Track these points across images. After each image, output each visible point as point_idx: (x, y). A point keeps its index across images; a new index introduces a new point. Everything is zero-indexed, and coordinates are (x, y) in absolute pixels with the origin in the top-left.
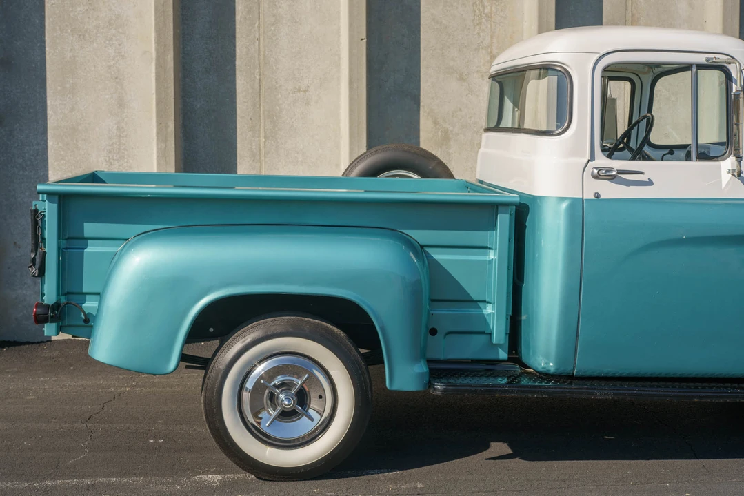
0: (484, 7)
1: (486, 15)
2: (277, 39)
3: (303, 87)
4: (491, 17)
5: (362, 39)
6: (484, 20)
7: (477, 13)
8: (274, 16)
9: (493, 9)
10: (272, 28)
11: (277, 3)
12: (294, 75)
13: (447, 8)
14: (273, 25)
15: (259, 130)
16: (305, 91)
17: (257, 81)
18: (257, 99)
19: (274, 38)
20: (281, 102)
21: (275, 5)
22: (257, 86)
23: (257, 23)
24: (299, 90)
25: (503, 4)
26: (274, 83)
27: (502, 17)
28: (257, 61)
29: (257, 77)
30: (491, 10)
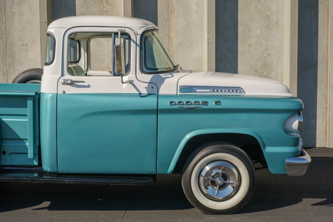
0: (104, 7)
1: (105, 11)
2: (13, 23)
3: (25, 44)
4: (107, 12)
5: (46, 22)
6: (104, 13)
7: (101, 10)
8: (12, 13)
9: (108, 8)
10: (11, 18)
11: (13, 7)
12: (21, 38)
13: (88, 8)
14: (11, 17)
15: (7, 63)
16: (26, 45)
17: (5, 41)
18: (5, 49)
19: (12, 22)
20: (15, 50)
21: (12, 8)
22: (5, 43)
23: (4, 16)
24: (23, 45)
25: (112, 6)
26: (12, 42)
27: (112, 12)
28: (5, 33)
29: (5, 39)
30: (107, 9)
